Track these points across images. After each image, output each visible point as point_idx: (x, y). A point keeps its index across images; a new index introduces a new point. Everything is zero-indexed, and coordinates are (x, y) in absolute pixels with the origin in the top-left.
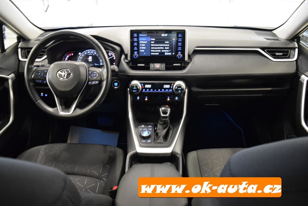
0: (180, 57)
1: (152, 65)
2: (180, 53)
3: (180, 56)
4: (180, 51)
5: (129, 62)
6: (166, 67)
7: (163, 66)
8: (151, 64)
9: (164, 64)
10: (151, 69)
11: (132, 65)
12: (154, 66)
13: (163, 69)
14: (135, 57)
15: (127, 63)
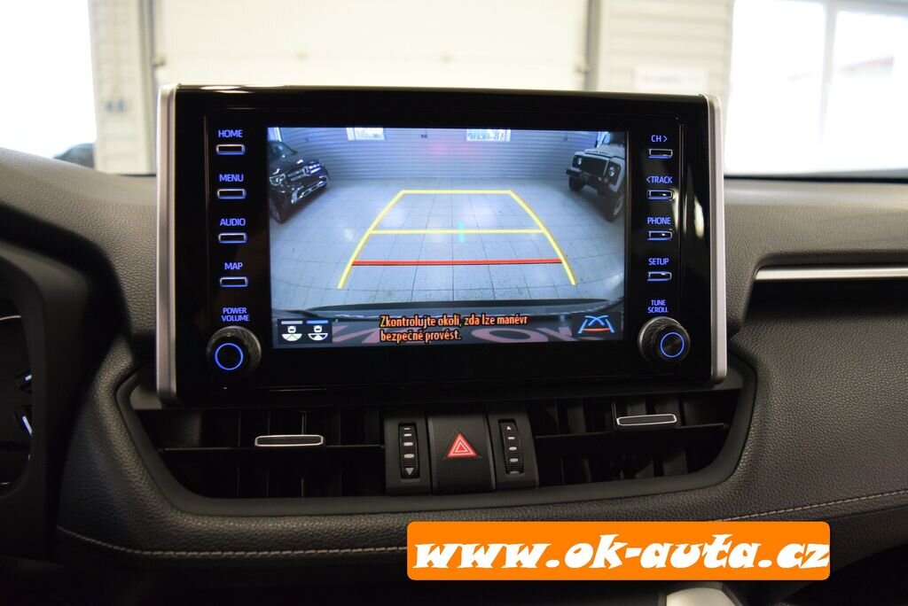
0: (673, 344)
1: (400, 441)
2: (659, 305)
3: (672, 338)
4: (659, 291)
5: (175, 407)
6: (544, 452)
7: (518, 436)
8: (390, 429)
9: (523, 423)
10: (392, 478)
11: (206, 438)
12: (423, 443)
13: (521, 469)
14: (229, 357)
15: (145, 419)
